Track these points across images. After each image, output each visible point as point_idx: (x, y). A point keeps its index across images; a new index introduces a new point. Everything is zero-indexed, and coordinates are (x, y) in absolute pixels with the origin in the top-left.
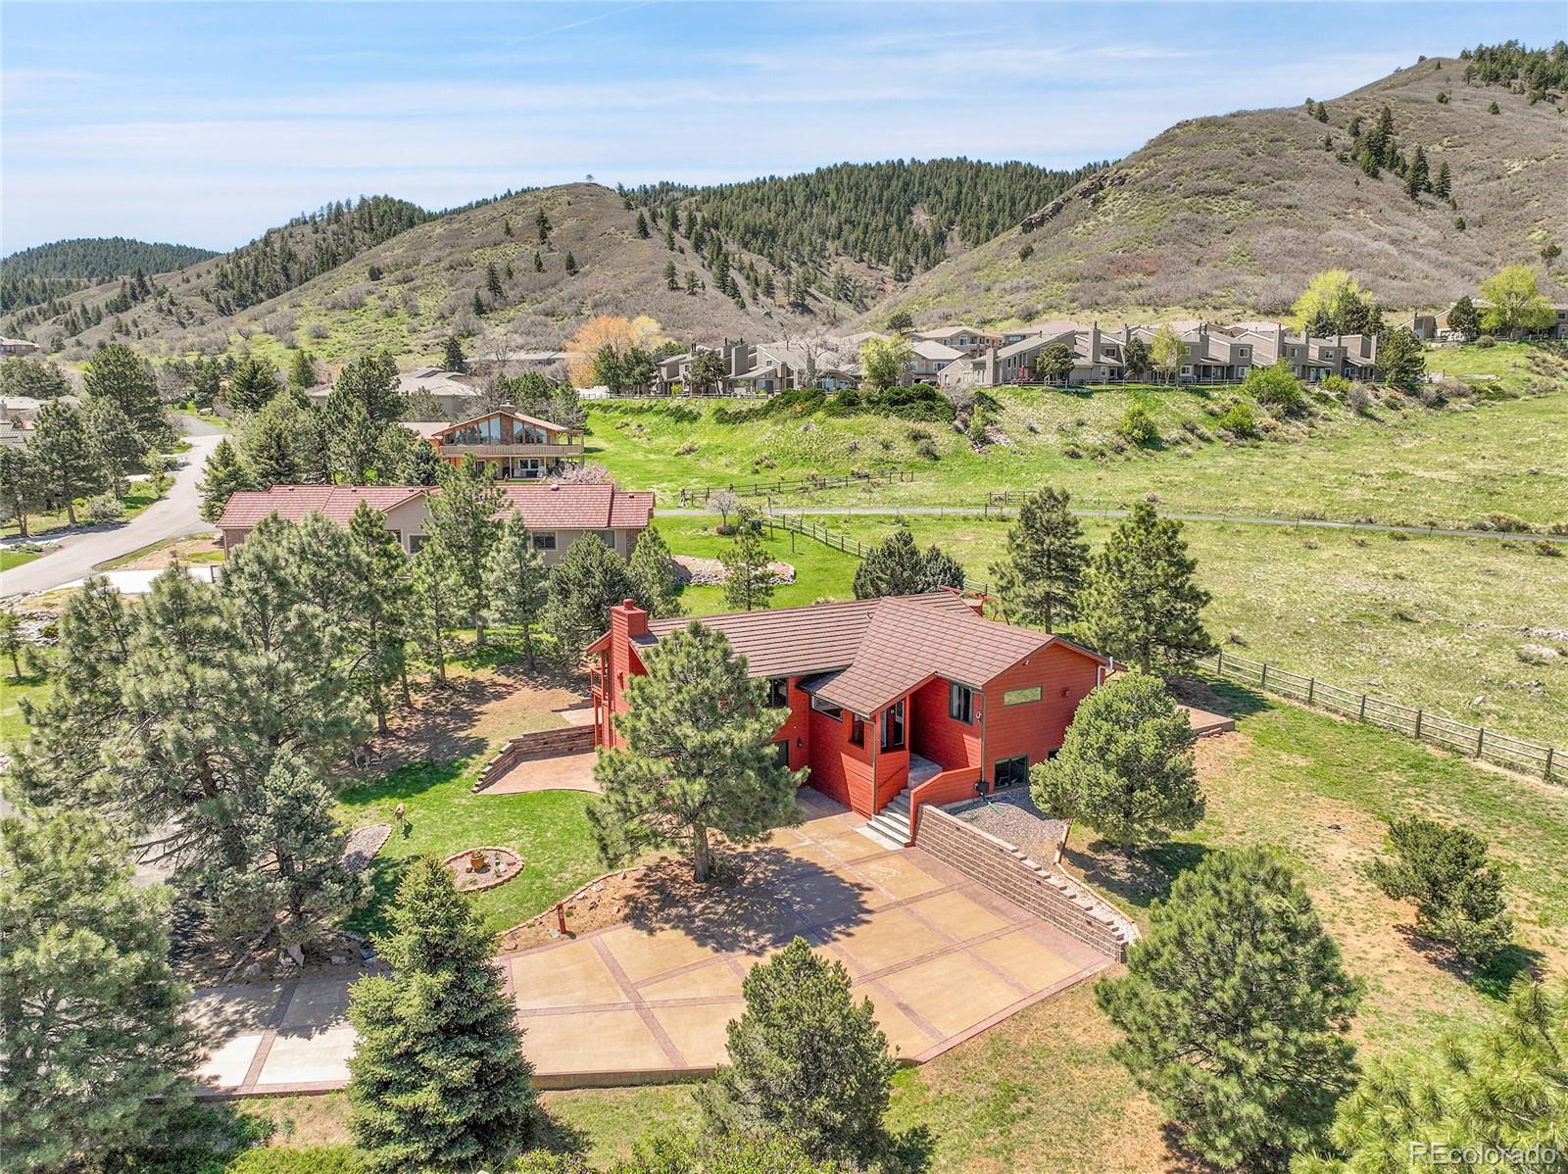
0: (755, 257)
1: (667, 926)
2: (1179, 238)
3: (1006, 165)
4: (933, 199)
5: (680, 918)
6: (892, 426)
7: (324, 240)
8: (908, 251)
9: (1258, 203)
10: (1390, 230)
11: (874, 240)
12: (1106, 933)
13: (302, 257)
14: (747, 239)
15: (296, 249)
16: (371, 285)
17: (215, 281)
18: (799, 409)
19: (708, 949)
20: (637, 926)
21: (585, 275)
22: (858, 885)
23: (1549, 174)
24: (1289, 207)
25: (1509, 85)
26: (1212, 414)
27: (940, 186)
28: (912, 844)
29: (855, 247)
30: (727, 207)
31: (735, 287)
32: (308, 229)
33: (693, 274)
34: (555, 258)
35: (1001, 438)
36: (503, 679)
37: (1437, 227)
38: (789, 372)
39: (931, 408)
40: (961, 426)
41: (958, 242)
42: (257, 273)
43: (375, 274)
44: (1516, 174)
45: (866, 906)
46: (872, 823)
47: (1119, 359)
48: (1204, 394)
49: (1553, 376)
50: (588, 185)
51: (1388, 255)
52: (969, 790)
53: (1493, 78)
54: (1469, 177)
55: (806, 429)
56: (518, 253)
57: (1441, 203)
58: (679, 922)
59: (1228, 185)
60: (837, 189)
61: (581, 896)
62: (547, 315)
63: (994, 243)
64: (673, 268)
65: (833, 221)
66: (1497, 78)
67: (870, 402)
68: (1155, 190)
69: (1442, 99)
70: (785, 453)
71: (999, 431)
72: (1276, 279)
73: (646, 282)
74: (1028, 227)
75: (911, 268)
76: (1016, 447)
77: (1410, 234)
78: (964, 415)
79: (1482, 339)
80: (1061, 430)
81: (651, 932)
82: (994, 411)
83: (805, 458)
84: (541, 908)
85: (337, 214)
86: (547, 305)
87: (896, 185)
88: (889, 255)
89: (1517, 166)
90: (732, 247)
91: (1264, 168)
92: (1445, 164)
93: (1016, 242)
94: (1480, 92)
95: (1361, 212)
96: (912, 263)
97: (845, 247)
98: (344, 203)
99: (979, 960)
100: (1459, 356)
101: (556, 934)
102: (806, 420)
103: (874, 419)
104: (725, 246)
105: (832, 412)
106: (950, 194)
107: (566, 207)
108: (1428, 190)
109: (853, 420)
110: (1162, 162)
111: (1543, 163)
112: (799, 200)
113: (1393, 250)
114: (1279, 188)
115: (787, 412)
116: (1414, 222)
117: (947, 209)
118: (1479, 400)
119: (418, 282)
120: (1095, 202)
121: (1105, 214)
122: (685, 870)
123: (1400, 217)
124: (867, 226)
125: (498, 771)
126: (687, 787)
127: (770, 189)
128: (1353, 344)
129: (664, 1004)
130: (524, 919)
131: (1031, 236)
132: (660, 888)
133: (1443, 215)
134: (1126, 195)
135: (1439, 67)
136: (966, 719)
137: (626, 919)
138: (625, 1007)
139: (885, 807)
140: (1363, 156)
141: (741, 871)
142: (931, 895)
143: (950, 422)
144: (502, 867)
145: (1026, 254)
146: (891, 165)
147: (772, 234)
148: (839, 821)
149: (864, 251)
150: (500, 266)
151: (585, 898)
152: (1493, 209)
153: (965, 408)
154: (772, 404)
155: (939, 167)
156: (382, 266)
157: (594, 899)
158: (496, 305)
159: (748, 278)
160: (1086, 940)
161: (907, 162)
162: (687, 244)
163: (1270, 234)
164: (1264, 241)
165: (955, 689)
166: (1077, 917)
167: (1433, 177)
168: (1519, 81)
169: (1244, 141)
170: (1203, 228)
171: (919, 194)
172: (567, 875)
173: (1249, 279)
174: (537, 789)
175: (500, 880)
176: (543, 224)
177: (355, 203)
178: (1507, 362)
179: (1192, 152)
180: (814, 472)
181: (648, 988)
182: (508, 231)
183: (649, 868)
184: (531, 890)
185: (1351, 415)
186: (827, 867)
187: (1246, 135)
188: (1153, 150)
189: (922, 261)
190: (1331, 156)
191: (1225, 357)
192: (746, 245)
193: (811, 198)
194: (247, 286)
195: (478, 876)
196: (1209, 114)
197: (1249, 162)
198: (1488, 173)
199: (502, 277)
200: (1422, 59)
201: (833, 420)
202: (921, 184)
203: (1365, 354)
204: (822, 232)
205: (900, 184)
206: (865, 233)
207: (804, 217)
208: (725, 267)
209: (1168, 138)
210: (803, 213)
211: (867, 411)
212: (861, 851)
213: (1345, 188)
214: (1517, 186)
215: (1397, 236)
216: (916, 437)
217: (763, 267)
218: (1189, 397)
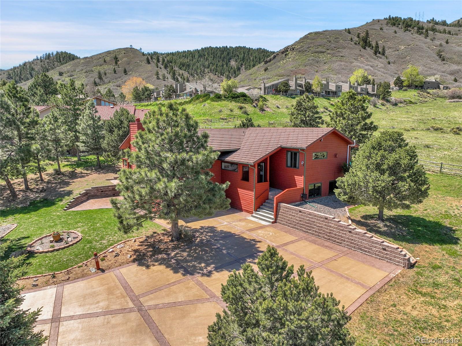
0: (183, 72)
1: (156, 264)
2: (311, 65)
3: (257, 49)
4: (236, 58)
5: (164, 259)
6: (233, 105)
7: (44, 64)
8: (229, 72)
9: (333, 55)
10: (370, 63)
11: (219, 69)
12: (395, 253)
13: (36, 70)
14: (181, 66)
15: (34, 67)
16: (59, 77)
17: (6, 76)
18: (201, 100)
19: (179, 274)
20: (140, 265)
21: (130, 74)
22: (254, 240)
23: (412, 49)
24: (342, 56)
25: (398, 27)
26: (332, 105)
27: (238, 54)
28: (275, 222)
29: (214, 70)
30: (175, 57)
31: (177, 79)
32: (39, 62)
33: (164, 74)
34: (120, 70)
35: (268, 109)
36: (86, 172)
37: (382, 63)
38: (197, 91)
39: (245, 100)
40: (256, 105)
41: (244, 70)
42: (21, 74)
43: (61, 74)
44: (403, 49)
45: (260, 249)
46: (254, 215)
47: (303, 88)
48: (329, 99)
49: (425, 98)
50: (130, 48)
51: (371, 70)
52: (299, 198)
53: (394, 24)
54: (390, 50)
55: (204, 106)
56: (108, 68)
57: (383, 57)
58: (162, 262)
59: (324, 50)
60: (208, 54)
61: (111, 250)
62: (118, 86)
63: (256, 67)
64: (158, 72)
65: (207, 63)
66: (395, 25)
67: (225, 97)
68: (303, 52)
69: (381, 29)
70: (197, 113)
71: (267, 107)
72: (340, 76)
73: (149, 77)
74: (266, 62)
75: (230, 77)
76: (273, 112)
77: (376, 65)
78: (256, 102)
79: (404, 88)
80: (287, 107)
81: (148, 267)
82: (266, 101)
83: (204, 114)
84: (87, 257)
85: (48, 56)
86: (118, 83)
87: (225, 53)
88: (224, 73)
89: (403, 47)
90: (176, 69)
91: (334, 45)
92: (384, 46)
93: (263, 67)
94: (390, 28)
95: (362, 58)
96: (231, 76)
97: (211, 71)
98: (51, 53)
99: (331, 271)
100: (398, 93)
101: (94, 270)
102: (204, 103)
103: (227, 103)
104: (174, 68)
105: (213, 100)
106: (241, 56)
107: (123, 54)
108: (379, 53)
109: (220, 103)
110: (305, 44)
111: (410, 46)
112: (196, 57)
113: (372, 69)
114: (339, 51)
115: (197, 101)
116: (376, 62)
117: (240, 61)
118: (407, 104)
119: (75, 76)
120: (286, 55)
121: (289, 58)
122: (166, 237)
123: (373, 60)
124: (217, 65)
125: (78, 202)
126: (168, 184)
127: (188, 53)
128: (370, 87)
129: (156, 307)
130: (76, 264)
131: (266, 65)
132: (152, 245)
133: (384, 60)
134: (294, 53)
135: (379, 21)
136: (295, 166)
137: (134, 261)
138: (131, 310)
139: (259, 208)
140: (361, 43)
141: (194, 236)
142: (292, 242)
143: (252, 104)
144: (69, 239)
145: (266, 70)
146: (223, 47)
147: (189, 66)
148: (238, 215)
149: (216, 72)
150: (102, 71)
151: (112, 251)
152: (397, 59)
153: (256, 100)
154: (192, 100)
155: (237, 48)
156: (63, 72)
157: (118, 251)
158: (101, 84)
159: (181, 78)
160: (382, 258)
161: (228, 47)
162: (162, 67)
163: (337, 64)
164: (336, 65)
165: (289, 154)
166: (376, 247)
167: (380, 50)
168: (400, 26)
169: (328, 38)
170: (317, 62)
171: (232, 56)
172: (105, 242)
173: (332, 76)
174: (96, 208)
175: (68, 245)
176: (116, 59)
177: (55, 53)
178: (412, 94)
179: (313, 41)
180: (207, 118)
181: (146, 298)
182: (105, 61)
183: (148, 237)
184: (83, 249)
185: (372, 107)
186: (237, 233)
187: (328, 37)
188: (302, 41)
189: (234, 75)
190: (353, 43)
191: (334, 89)
192: (180, 69)
193: (200, 56)
194: (17, 78)
195: (56, 244)
196: (318, 31)
197: (330, 44)
198: (395, 49)
199: (103, 75)
200: (373, 20)
201: (213, 103)
202: (233, 53)
203: (373, 91)
204: (204, 66)
205: (227, 53)
206: (217, 67)
207: (198, 61)
208: (174, 74)
209: (306, 37)
210: (198, 60)
211: (224, 100)
212: (252, 226)
213: (357, 51)
214: (403, 52)
215: (372, 65)
216: (241, 108)
217: (186, 75)
218: (324, 100)
